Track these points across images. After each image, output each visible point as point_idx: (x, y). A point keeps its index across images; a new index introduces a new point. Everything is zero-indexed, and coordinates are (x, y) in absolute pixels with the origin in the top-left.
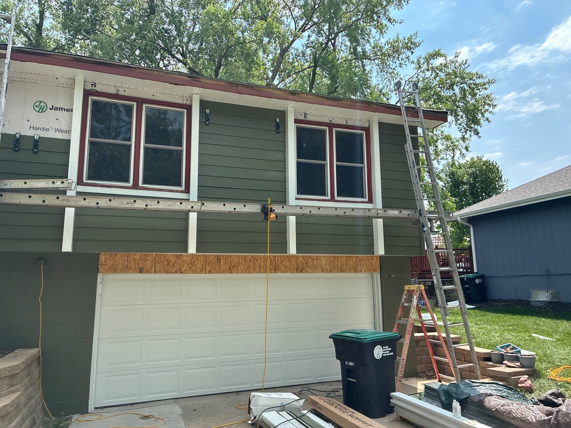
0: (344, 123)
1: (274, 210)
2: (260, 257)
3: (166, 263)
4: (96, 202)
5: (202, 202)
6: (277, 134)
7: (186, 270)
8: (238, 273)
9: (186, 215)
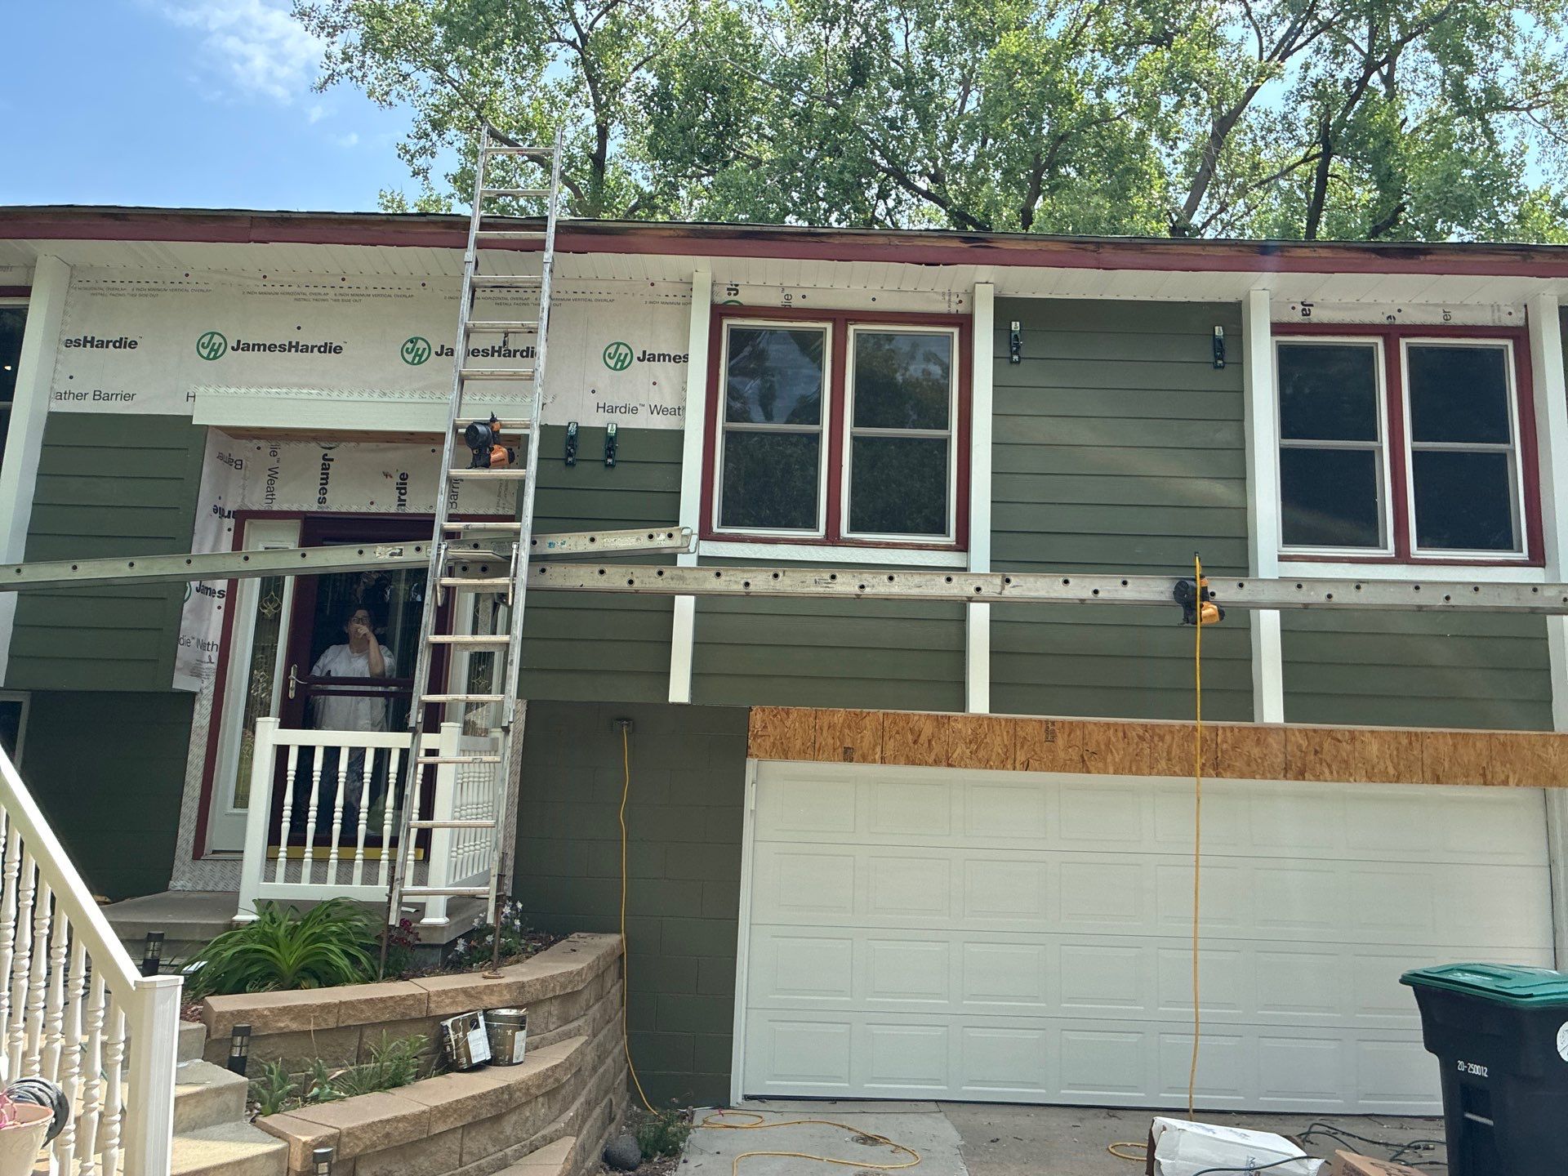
0: (1437, 319)
1: (1213, 594)
2: (1171, 730)
3: (910, 737)
4: (743, 582)
5: (1003, 576)
6: (1219, 371)
7: (962, 758)
8: (1106, 772)
9: (960, 609)
